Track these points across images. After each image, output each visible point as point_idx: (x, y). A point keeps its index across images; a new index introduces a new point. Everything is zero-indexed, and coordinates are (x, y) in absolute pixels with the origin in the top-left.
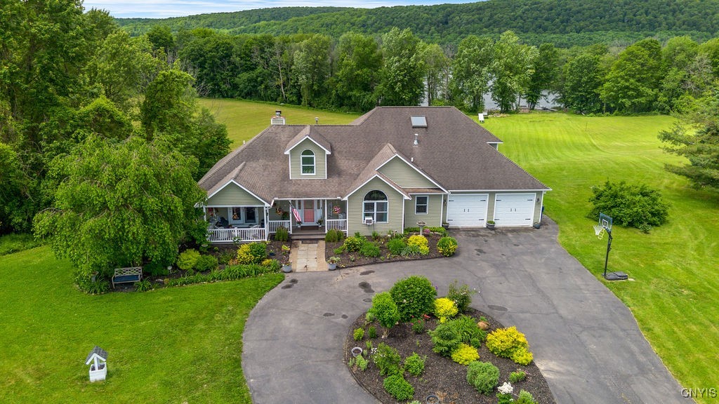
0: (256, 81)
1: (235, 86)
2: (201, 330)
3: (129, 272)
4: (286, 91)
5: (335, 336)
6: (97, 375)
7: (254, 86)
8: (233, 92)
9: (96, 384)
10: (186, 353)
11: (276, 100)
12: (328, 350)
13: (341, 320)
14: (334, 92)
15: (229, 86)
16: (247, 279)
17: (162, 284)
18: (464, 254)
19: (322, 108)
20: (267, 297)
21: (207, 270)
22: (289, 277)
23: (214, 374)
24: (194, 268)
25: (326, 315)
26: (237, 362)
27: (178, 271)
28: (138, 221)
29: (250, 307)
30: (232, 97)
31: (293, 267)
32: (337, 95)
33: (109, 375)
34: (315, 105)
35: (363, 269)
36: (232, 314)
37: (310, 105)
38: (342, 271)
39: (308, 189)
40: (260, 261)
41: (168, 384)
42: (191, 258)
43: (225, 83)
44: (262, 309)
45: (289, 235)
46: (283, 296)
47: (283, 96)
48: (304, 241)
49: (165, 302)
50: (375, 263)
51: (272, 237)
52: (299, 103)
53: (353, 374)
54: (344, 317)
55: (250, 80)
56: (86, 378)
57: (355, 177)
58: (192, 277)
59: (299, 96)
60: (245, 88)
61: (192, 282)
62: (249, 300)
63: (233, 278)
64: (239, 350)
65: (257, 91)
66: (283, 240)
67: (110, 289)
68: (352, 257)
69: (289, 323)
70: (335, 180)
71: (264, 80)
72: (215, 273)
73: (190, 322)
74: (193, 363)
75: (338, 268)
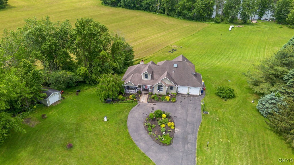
0: (149, 4)
1: (141, 6)
2: (121, 114)
3: (109, 99)
4: (159, 8)
5: (144, 118)
6: (106, 120)
7: (148, 6)
8: (141, 7)
9: (105, 122)
10: (119, 118)
11: (155, 12)
12: (141, 121)
13: (145, 115)
14: (177, 10)
15: (139, 6)
16: (131, 103)
17: (115, 102)
18: (177, 102)
19: (172, 16)
20: (134, 108)
21: (123, 100)
22: (139, 103)
23: (122, 123)
24: (121, 99)
25: (143, 114)
26: (126, 121)
27: (118, 100)
28: (112, 92)
29: (130, 110)
30: (140, 10)
31: (140, 101)
32: (178, 12)
33: (107, 120)
34: (170, 15)
35: (154, 103)
36: (127, 111)
37: (168, 14)
38: (149, 103)
39: (146, 83)
40: (133, 99)
41: (116, 123)
42: (121, 97)
43: (138, 4)
44: (132, 111)
45: (141, 92)
46: (137, 108)
47: (158, 10)
48: (144, 94)
49: (116, 107)
50: (157, 102)
51: (137, 92)
52: (164, 13)
53: (144, 126)
54: (146, 115)
55: (146, 4)
56: (104, 120)
57: (157, 80)
58: (121, 102)
59: (164, 11)
60: (145, 7)
61: (120, 103)
62: (130, 108)
63: (128, 103)
64: (127, 119)
65: (149, 8)
66: (140, 93)
67: (106, 102)
68: (152, 100)
69: (136, 114)
70: (152, 80)
71: (152, 4)
72: (125, 101)
73: (120, 112)
74: (120, 120)
75: (149, 102)
